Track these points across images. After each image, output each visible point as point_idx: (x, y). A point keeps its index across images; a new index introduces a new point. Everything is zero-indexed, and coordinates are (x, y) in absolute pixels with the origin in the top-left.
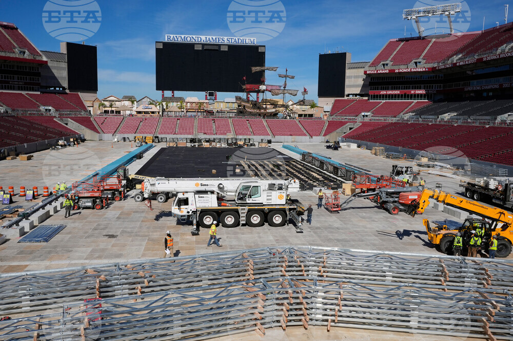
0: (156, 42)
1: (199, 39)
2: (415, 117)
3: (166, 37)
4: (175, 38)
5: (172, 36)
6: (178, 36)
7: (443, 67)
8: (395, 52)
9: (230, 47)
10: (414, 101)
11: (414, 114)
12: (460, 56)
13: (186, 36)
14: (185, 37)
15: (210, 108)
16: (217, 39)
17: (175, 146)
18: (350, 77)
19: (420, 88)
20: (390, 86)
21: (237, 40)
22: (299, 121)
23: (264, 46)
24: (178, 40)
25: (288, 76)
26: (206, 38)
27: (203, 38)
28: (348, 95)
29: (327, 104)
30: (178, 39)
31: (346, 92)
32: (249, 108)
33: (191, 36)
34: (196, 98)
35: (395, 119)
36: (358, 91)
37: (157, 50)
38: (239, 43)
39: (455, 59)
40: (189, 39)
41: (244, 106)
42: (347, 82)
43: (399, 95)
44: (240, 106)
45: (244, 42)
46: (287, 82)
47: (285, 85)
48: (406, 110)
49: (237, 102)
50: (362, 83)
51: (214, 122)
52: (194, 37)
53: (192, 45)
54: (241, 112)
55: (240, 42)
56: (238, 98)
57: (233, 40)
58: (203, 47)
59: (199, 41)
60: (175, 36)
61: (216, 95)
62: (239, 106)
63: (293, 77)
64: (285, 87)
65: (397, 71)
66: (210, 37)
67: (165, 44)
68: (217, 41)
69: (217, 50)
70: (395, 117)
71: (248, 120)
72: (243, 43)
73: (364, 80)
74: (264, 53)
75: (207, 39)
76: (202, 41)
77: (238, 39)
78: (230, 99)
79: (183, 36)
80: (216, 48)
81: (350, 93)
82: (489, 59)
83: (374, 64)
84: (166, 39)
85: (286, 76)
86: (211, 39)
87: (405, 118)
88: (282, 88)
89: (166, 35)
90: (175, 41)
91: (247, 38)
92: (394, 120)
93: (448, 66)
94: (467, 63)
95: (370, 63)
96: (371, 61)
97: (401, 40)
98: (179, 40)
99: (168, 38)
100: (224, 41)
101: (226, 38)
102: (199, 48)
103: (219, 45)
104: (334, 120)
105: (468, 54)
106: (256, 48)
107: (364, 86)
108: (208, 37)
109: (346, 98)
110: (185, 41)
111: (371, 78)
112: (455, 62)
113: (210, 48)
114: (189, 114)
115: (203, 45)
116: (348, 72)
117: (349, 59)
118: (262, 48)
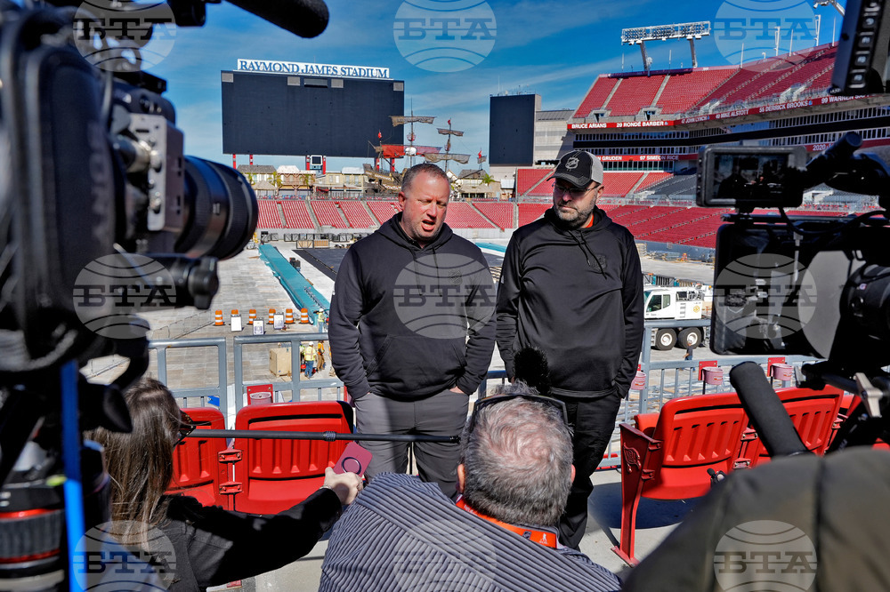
0: (222, 72)
1: (295, 67)
2: (659, 196)
3: (239, 64)
4: (255, 65)
5: (249, 62)
6: (259, 62)
7: (693, 120)
8: (611, 96)
9: (347, 82)
10: (645, 172)
11: (653, 192)
12: (717, 103)
13: (274, 62)
14: (270, 64)
15: (320, 183)
16: (325, 69)
17: (311, 247)
18: (542, 134)
19: (654, 152)
20: (607, 149)
21: (358, 71)
22: (473, 205)
23: (403, 82)
24: (258, 70)
25: (453, 133)
26: (307, 66)
27: (302, 66)
28: (539, 163)
29: (505, 177)
30: (258, 67)
31: (536, 158)
32: (388, 183)
33: (281, 63)
34: (294, 167)
35: (623, 200)
36: (553, 156)
37: (224, 84)
38: (360, 75)
39: (710, 108)
40: (277, 67)
41: (380, 181)
42: (537, 142)
43: (620, 163)
44: (373, 180)
45: (370, 75)
46: (451, 142)
47: (449, 145)
48: (637, 186)
49: (367, 173)
50: (560, 143)
51: (339, 207)
52: (286, 63)
53: (283, 79)
54: (376, 191)
55: (362, 74)
56: (366, 167)
57: (351, 71)
58: (302, 82)
59: (295, 70)
60: (253, 61)
61: (324, 163)
62: (370, 180)
63: (460, 134)
64: (448, 150)
65: (619, 125)
66: (314, 65)
67: (237, 76)
68: (325, 72)
69: (326, 87)
70: (623, 197)
71: (393, 204)
72: (368, 76)
73: (563, 139)
74: (401, 94)
75: (309, 68)
76: (300, 71)
77: (360, 69)
78: (351, 168)
79: (267, 63)
80: (324, 83)
81: (543, 159)
82: (768, 109)
83: (581, 113)
84: (239, 67)
85: (449, 133)
86: (315, 68)
87: (642, 199)
88: (443, 151)
89: (239, 61)
90: (254, 69)
91: (375, 68)
92: (624, 202)
93: (701, 119)
94: (733, 115)
95: (575, 112)
96: (577, 109)
97: (617, 77)
98: (261, 69)
99: (242, 66)
100: (336, 72)
101: (339, 67)
102: (296, 83)
103: (329, 79)
104: (526, 202)
105: (730, 101)
106: (390, 84)
107: (563, 148)
108: (310, 65)
109: (535, 167)
110: (271, 71)
111: (577, 136)
112: (711, 113)
113: (314, 84)
114: (283, 193)
115: (303, 78)
116: (538, 126)
117: (540, 106)
118: (400, 84)
